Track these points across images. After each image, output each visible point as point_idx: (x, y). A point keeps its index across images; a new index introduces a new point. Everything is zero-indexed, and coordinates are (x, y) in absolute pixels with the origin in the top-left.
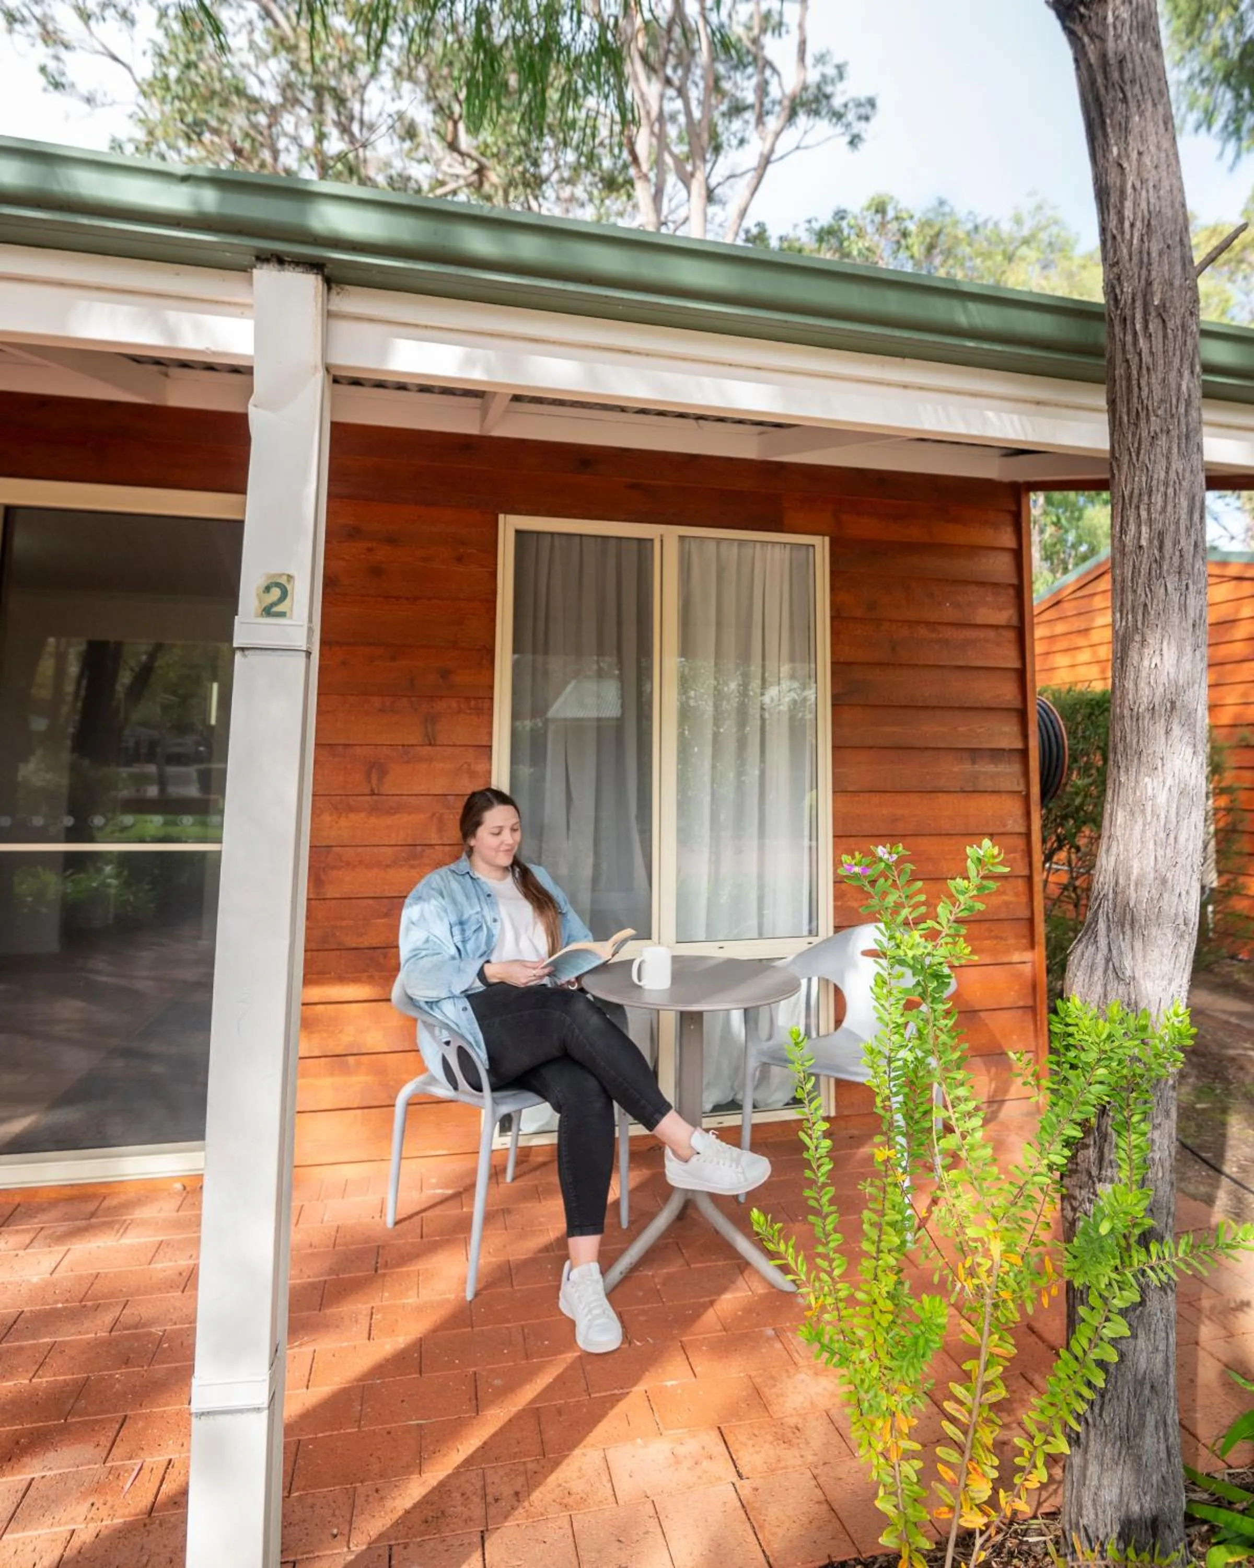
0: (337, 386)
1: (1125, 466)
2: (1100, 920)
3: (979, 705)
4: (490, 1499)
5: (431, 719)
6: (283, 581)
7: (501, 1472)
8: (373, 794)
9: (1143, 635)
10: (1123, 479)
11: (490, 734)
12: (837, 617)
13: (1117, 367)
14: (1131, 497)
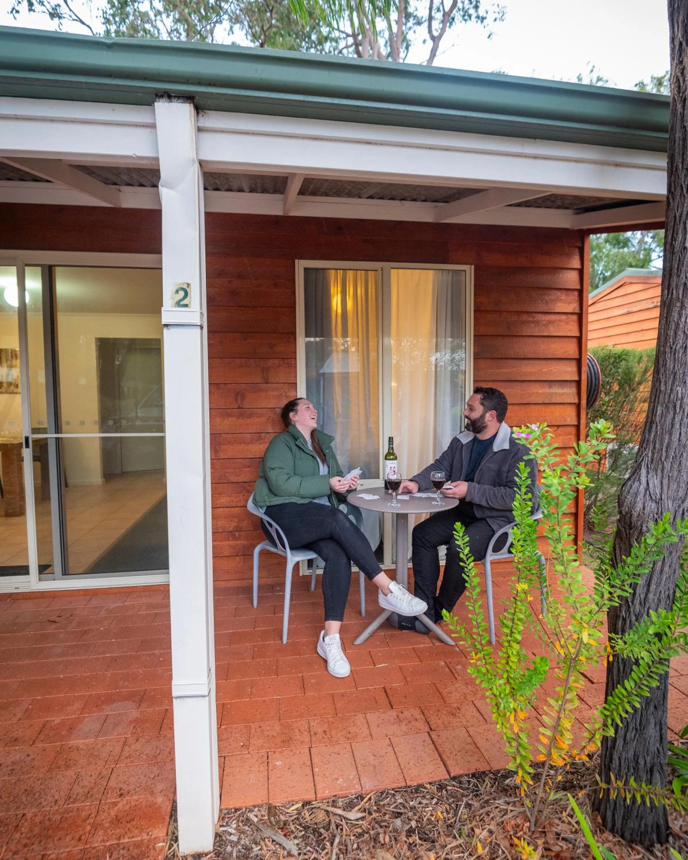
0: (206, 191)
1: (678, 197)
2: (643, 468)
3: (554, 357)
4: (312, 733)
5: (265, 370)
6: (185, 287)
7: (317, 721)
8: (239, 408)
9: (682, 302)
10: (676, 206)
11: (296, 377)
12: (477, 311)
13: (677, 132)
14: (681, 216)
